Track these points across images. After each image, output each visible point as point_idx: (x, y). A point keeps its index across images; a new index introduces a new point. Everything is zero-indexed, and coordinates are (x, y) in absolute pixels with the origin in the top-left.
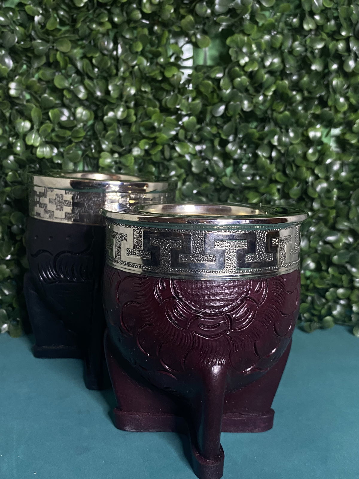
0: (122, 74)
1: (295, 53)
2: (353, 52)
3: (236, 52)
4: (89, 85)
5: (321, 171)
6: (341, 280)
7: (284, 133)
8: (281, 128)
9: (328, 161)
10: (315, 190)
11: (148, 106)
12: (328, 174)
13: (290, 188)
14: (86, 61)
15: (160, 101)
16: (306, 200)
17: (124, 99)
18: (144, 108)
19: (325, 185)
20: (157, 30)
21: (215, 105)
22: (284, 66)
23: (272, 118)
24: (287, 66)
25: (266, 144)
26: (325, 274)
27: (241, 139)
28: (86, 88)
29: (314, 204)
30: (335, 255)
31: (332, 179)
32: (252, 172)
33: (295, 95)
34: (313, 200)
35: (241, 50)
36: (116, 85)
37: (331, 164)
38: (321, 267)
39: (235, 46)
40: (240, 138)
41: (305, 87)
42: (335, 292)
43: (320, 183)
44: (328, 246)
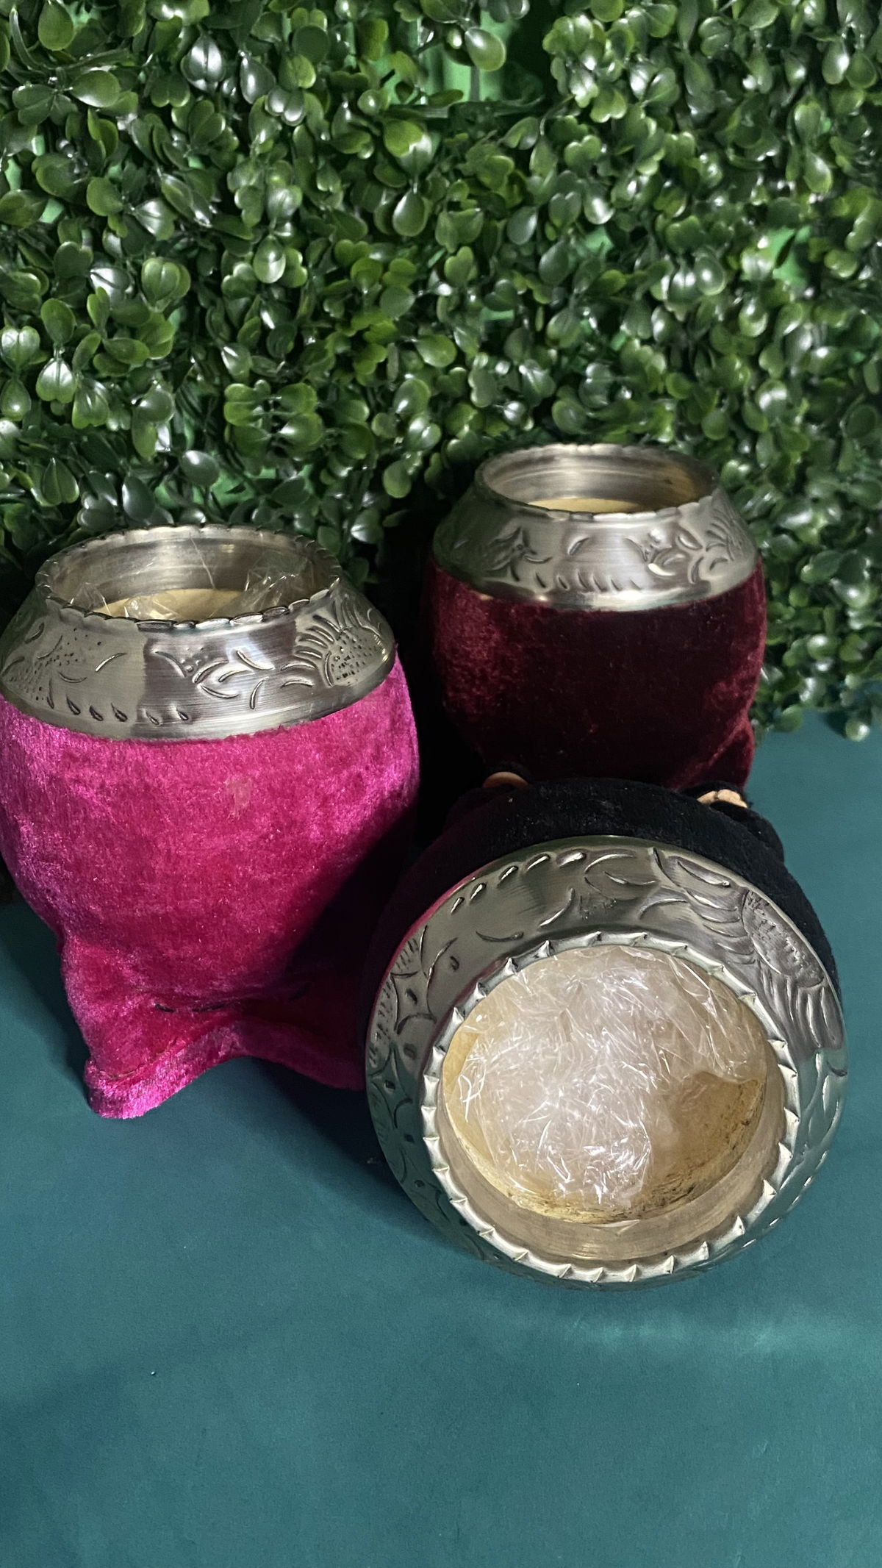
0: (261, 150)
2: (844, 29)
3: (568, 71)
5: (771, 359)
6: (819, 617)
8: (674, 255)
9: (789, 328)
10: (757, 407)
11: (339, 237)
12: (788, 361)
13: (701, 414)
14: (154, 120)
16: (740, 435)
17: (272, 225)
18: (329, 244)
19: (781, 394)
21: (516, 214)
22: (684, 90)
23: (653, 231)
24: (691, 91)
25: (640, 301)
26: (780, 606)
27: (580, 296)
28: (164, 205)
29: (758, 446)
30: (807, 563)
31: (794, 372)
32: (609, 379)
33: (706, 166)
34: (754, 437)
35: (579, 63)
36: (249, 187)
37: (795, 336)
39: (563, 53)
40: (577, 296)
41: (731, 139)
42: (804, 647)
43: (770, 388)
44: (784, 536)
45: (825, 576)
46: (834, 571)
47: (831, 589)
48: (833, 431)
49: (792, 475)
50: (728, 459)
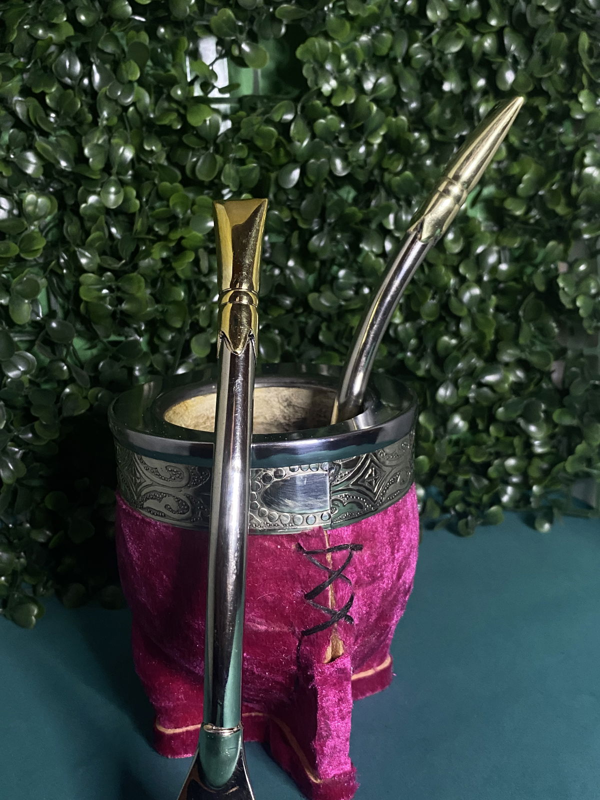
0: (105, 122)
1: (413, 63)
2: (510, 55)
3: (315, 72)
4: (45, 150)
5: (468, 269)
6: (511, 445)
7: (404, 209)
8: (398, 200)
9: (480, 250)
10: (460, 301)
11: (161, 180)
12: (481, 271)
13: (420, 304)
14: (33, 102)
15: (182, 169)
16: (448, 319)
17: (114, 170)
18: (154, 184)
19: (476, 291)
20: (163, 35)
21: (283, 169)
22: (399, 89)
23: (382, 183)
24: (404, 90)
25: (375, 230)
26: (484, 436)
27: (333, 225)
28: (38, 155)
29: (461, 326)
30: (500, 406)
31: (486, 278)
32: (355, 280)
33: (418, 140)
34: (458, 320)
35: (322, 67)
36: (97, 145)
37: (485, 254)
38: (477, 426)
39: (312, 60)
40: (330, 224)
41: (434, 122)
42: (502, 465)
43: (468, 288)
44: (485, 389)
45: (514, 416)
46: (519, 413)
47: (518, 425)
48: (515, 318)
49: (488, 348)
50: (442, 335)
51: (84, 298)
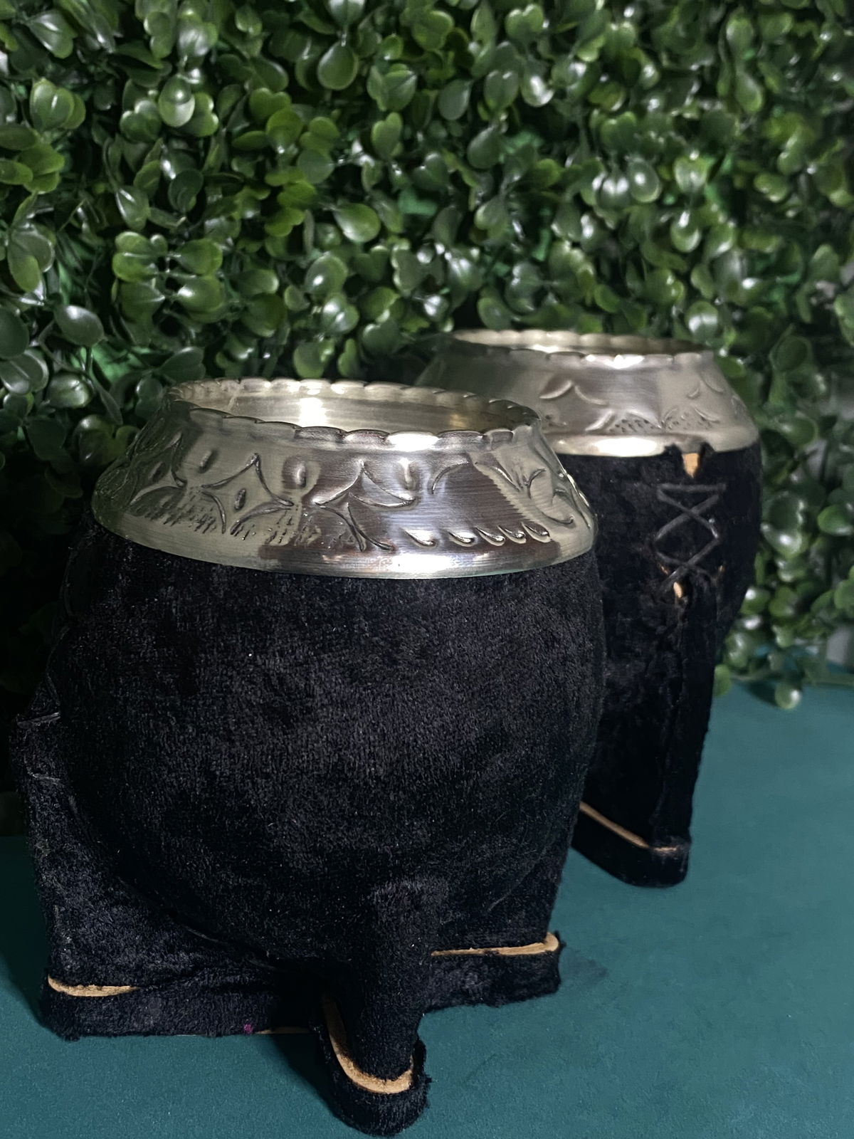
51: (119, 275)
